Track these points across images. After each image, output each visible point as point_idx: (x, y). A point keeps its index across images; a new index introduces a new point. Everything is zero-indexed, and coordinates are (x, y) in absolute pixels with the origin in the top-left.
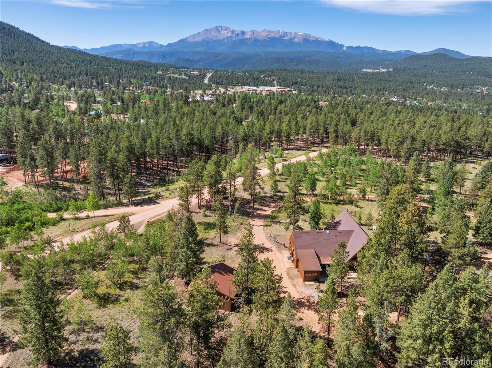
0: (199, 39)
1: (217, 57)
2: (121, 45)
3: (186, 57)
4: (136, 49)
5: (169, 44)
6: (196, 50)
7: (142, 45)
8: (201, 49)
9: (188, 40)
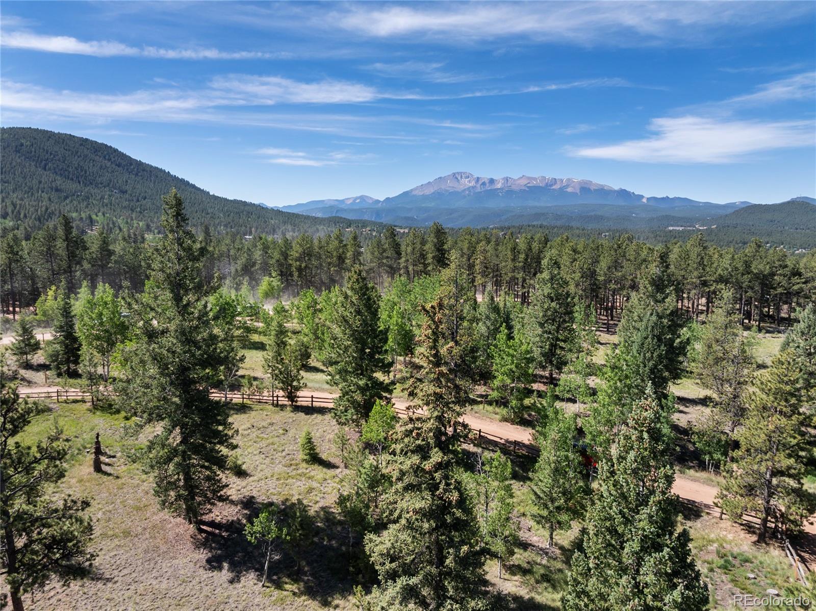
0: (429, 191)
1: (451, 214)
2: (323, 201)
3: (409, 215)
4: (343, 206)
5: (388, 199)
6: (423, 205)
7: (350, 201)
8: (432, 205)
9: (414, 193)
